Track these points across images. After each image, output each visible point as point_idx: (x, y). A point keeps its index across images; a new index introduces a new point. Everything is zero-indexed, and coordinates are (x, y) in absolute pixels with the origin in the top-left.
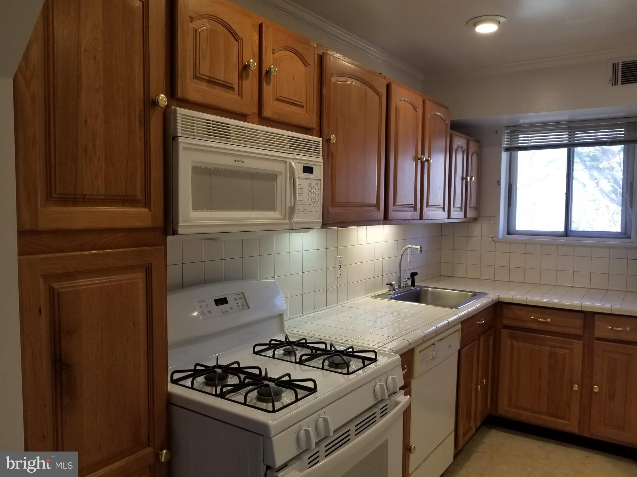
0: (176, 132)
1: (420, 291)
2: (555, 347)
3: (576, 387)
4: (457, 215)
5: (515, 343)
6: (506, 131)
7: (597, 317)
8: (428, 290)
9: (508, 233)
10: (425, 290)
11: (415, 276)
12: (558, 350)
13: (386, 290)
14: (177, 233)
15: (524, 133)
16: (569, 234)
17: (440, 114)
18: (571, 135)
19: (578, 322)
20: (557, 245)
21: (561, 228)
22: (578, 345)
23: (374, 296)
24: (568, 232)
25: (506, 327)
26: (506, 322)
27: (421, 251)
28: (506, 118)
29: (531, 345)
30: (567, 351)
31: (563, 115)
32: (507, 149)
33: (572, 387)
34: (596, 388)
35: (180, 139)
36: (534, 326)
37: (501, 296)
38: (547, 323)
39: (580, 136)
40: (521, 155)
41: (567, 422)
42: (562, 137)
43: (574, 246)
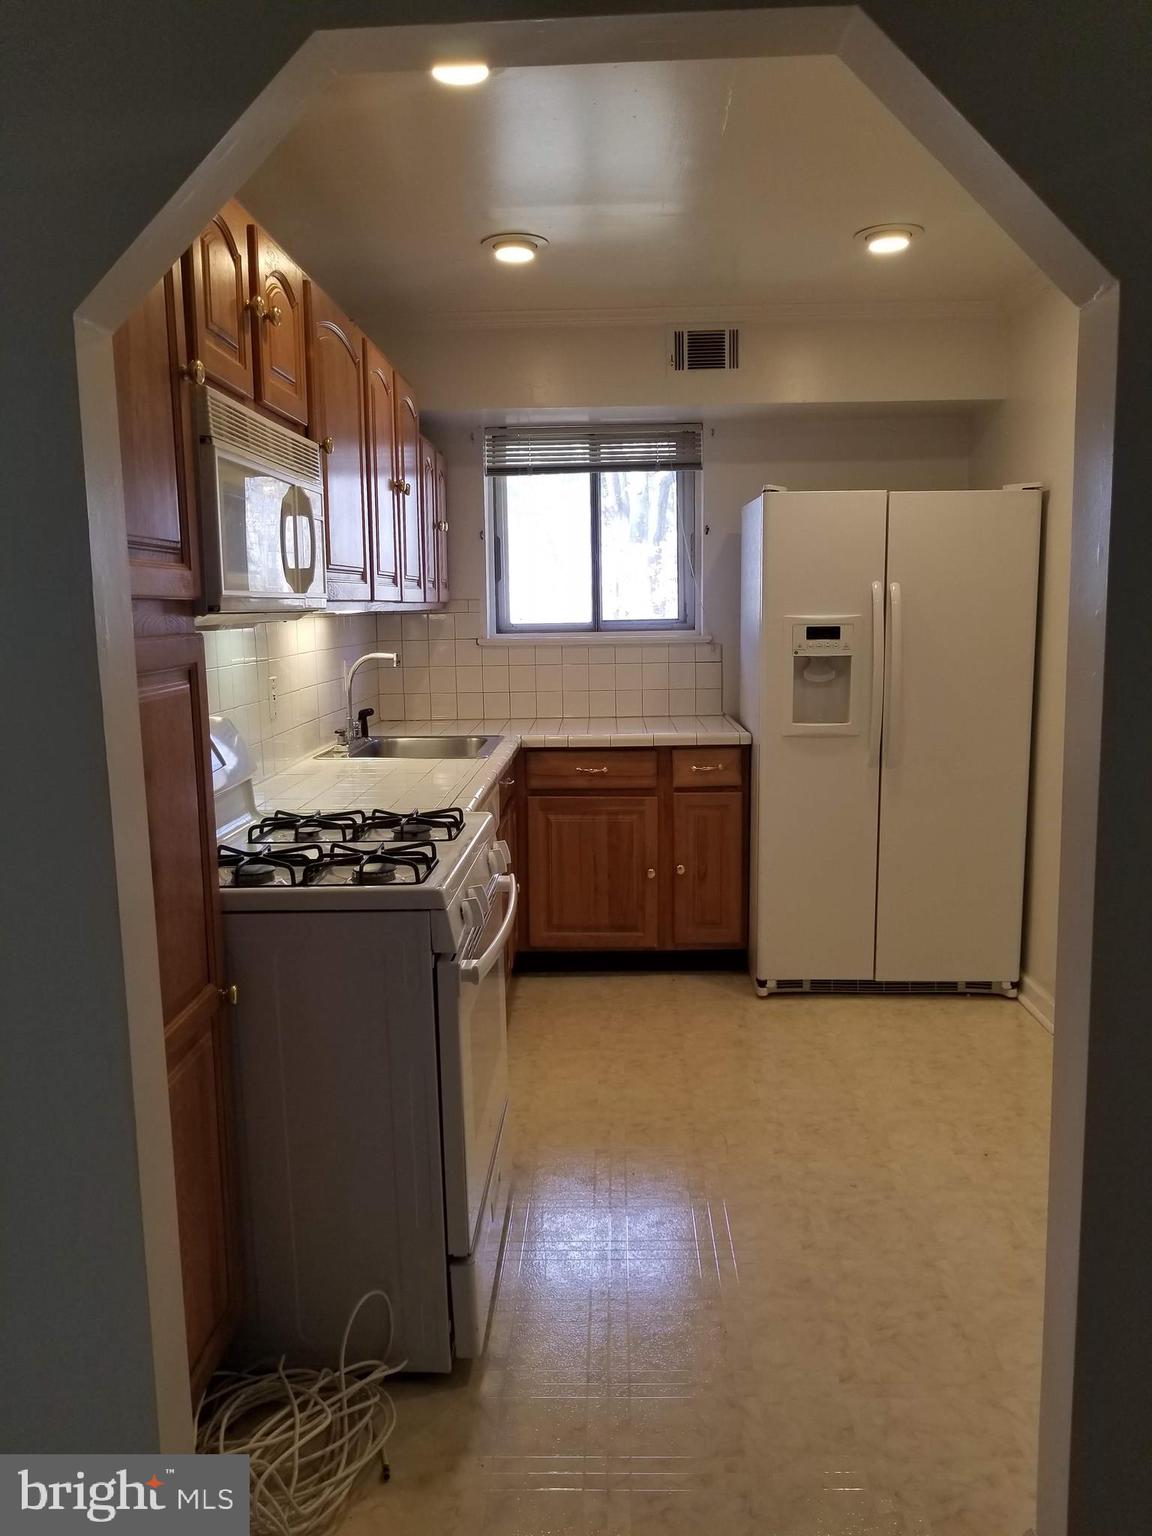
0: (208, 429)
1: (379, 744)
2: (617, 813)
3: (652, 873)
4: (414, 595)
5: (552, 817)
6: (486, 437)
7: (675, 752)
8: (396, 743)
9: (499, 631)
10: (388, 743)
11: (368, 718)
12: (620, 817)
13: (333, 745)
14: (219, 610)
15: (518, 441)
16: (602, 627)
17: (410, 403)
18: (594, 450)
19: (649, 766)
20: (587, 646)
21: (586, 618)
22: (650, 804)
23: (321, 756)
24: (597, 624)
25: (535, 792)
26: (535, 783)
27: (398, 662)
28: (485, 412)
29: (579, 817)
30: (635, 817)
31: (580, 415)
32: (492, 471)
33: (646, 873)
34: (681, 869)
35: (215, 442)
36: (581, 783)
37: (526, 737)
38: (602, 775)
39: (606, 453)
40: (513, 482)
41: (641, 934)
42: (580, 452)
43: (614, 646)
